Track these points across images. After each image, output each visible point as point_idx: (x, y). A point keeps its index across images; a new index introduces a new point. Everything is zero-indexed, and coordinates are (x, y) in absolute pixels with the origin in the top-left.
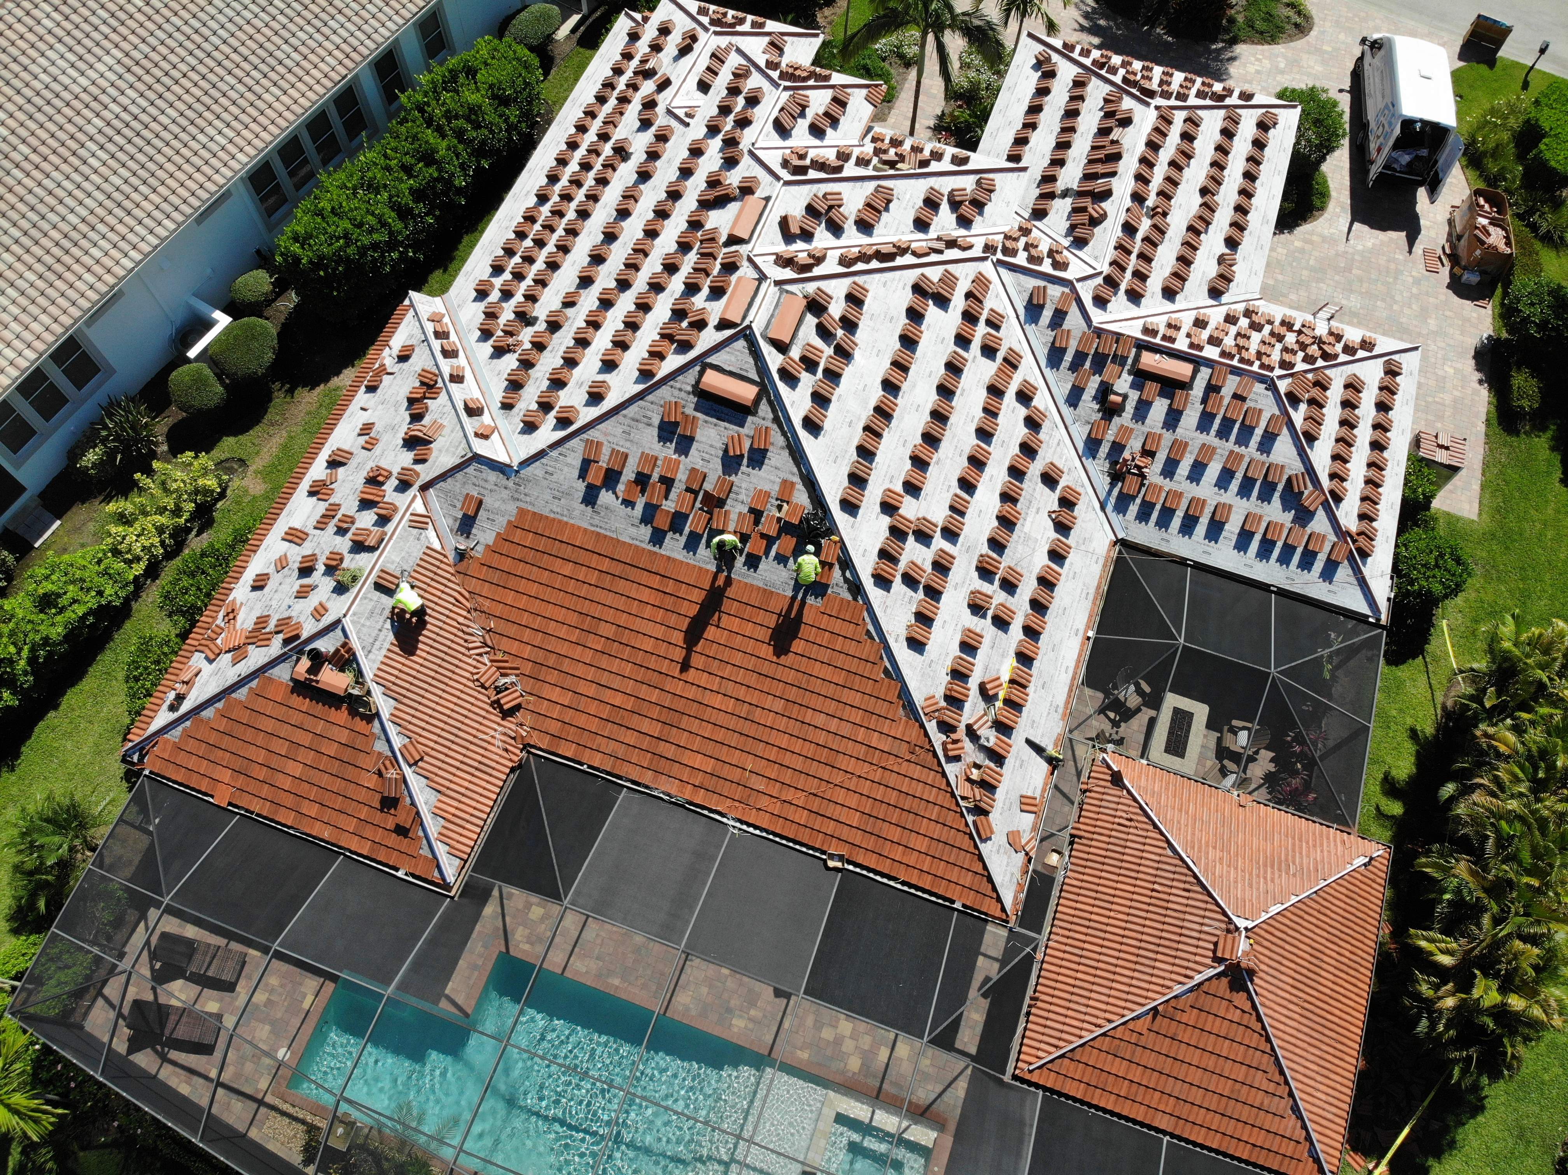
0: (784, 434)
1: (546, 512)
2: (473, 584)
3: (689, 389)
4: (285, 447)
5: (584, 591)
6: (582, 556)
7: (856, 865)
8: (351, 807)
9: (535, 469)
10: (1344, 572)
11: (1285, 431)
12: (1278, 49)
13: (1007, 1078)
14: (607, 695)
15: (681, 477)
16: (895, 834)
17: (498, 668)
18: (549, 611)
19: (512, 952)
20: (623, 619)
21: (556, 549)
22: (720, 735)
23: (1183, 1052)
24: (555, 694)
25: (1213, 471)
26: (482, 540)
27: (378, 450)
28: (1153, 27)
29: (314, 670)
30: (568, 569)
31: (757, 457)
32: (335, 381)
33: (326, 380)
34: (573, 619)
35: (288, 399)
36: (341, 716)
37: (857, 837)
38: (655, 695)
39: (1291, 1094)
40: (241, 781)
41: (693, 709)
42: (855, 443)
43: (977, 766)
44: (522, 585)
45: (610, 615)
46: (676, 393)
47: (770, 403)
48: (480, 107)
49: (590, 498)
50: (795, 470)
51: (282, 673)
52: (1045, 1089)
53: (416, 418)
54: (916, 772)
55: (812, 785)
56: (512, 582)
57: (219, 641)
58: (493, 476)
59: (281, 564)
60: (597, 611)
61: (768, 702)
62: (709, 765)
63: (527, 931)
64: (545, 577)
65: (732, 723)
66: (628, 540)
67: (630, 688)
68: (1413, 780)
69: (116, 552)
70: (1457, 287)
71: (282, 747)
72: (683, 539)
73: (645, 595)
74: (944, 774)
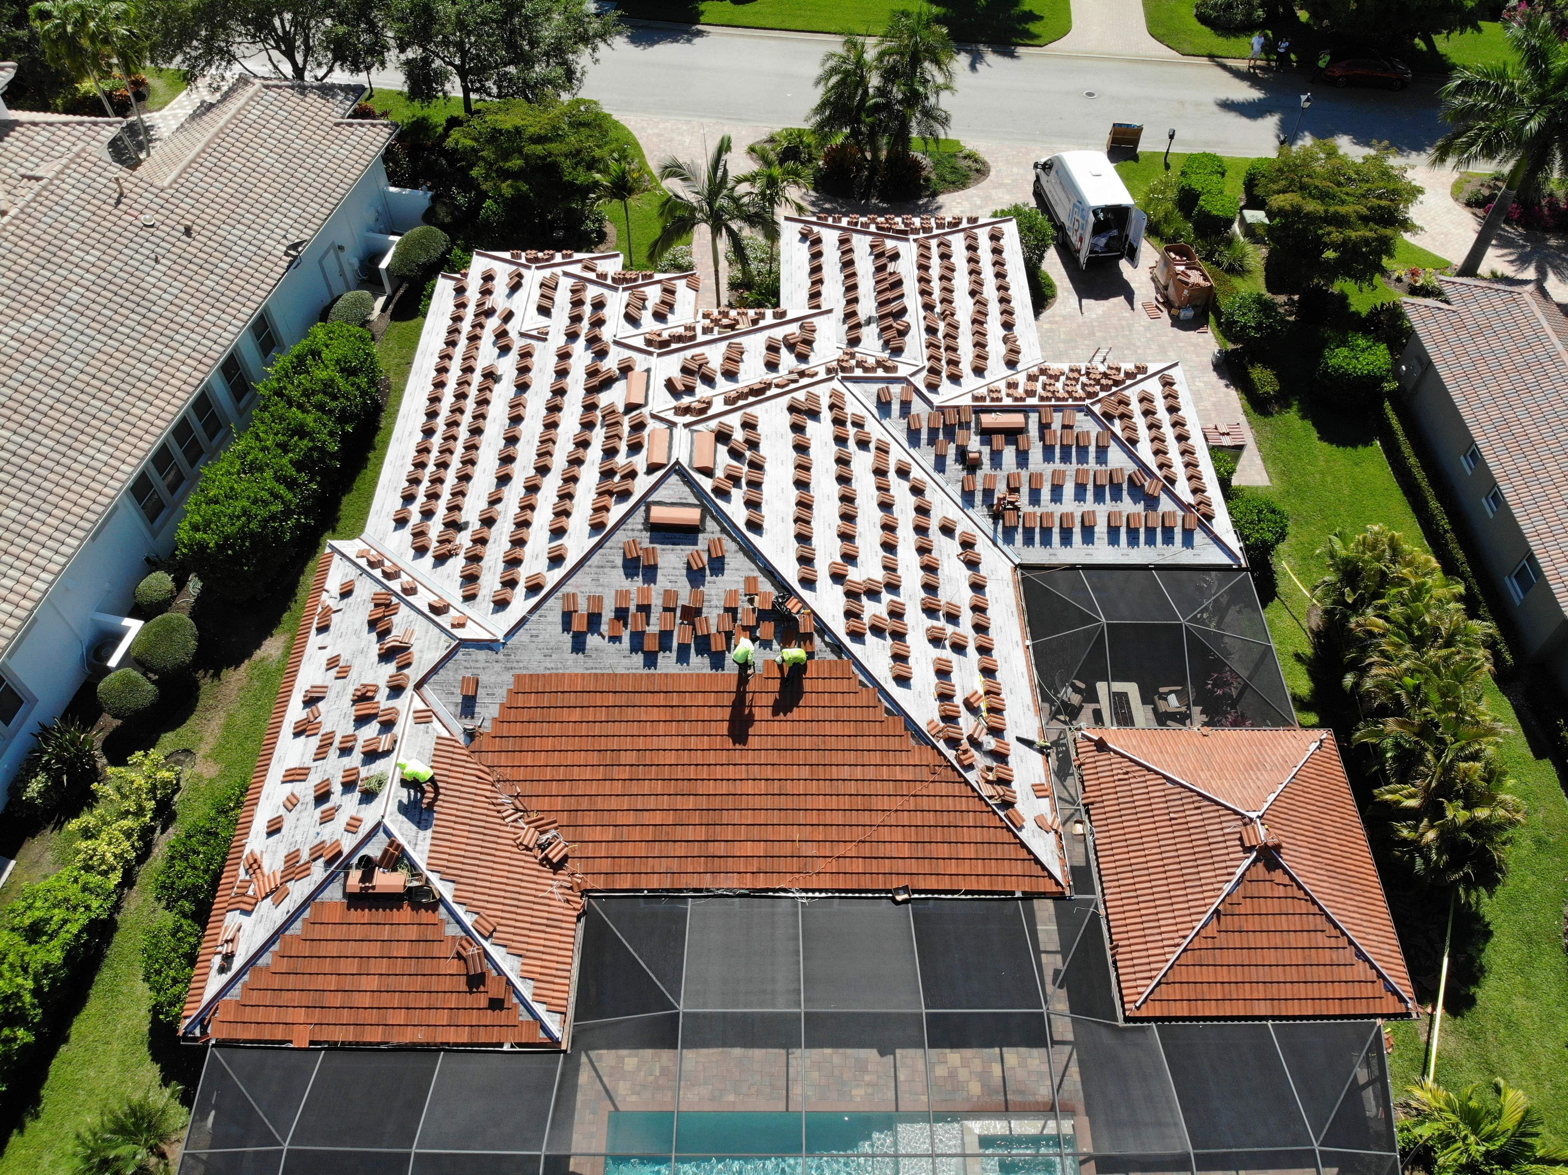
0: (734, 540)
1: (541, 671)
2: (490, 758)
3: (641, 527)
4: (227, 727)
5: (597, 729)
6: (585, 699)
7: (920, 892)
8: (438, 1000)
9: (521, 636)
10: (1199, 537)
11: (1112, 443)
12: (970, 191)
13: (1121, 1023)
14: (646, 818)
15: (657, 602)
16: (944, 851)
17: (536, 828)
18: (570, 758)
19: (621, 1108)
20: (641, 743)
21: (560, 700)
22: (762, 818)
23: (1253, 940)
24: (597, 834)
25: (1069, 489)
26: (487, 716)
27: (353, 674)
28: (868, 199)
29: (367, 876)
30: (576, 715)
31: (716, 565)
32: (258, 654)
33: (249, 655)
34: (594, 758)
35: (216, 682)
36: (406, 913)
37: (913, 866)
38: (691, 803)
39: (1351, 942)
40: (317, 1016)
41: (730, 802)
42: (792, 534)
43: (990, 769)
44: (538, 744)
45: (628, 743)
46: (630, 533)
47: (714, 518)
48: (332, 380)
49: (579, 646)
50: (753, 566)
51: (334, 893)
52: (1156, 1019)
53: (382, 635)
54: (943, 789)
55: (858, 834)
56: (526, 744)
57: (250, 893)
58: (481, 655)
59: (291, 803)
60: (614, 744)
61: (795, 772)
62: (760, 849)
63: (628, 1084)
64: (557, 729)
65: (768, 802)
66: (623, 671)
67: (665, 802)
68: (1315, 693)
69: (88, 868)
70: (1178, 323)
71: (352, 966)
72: (674, 654)
73: (655, 714)
74: (967, 783)
